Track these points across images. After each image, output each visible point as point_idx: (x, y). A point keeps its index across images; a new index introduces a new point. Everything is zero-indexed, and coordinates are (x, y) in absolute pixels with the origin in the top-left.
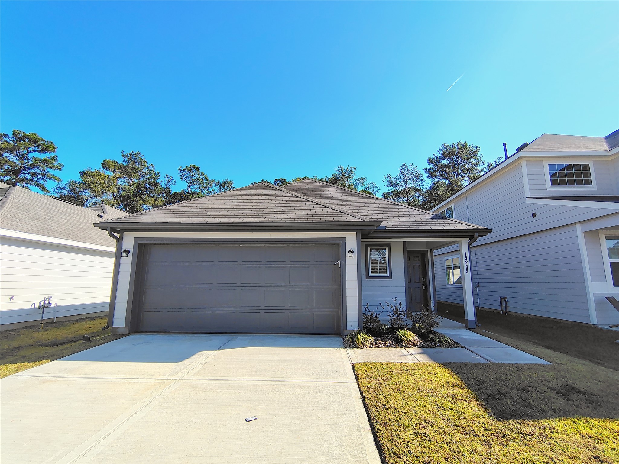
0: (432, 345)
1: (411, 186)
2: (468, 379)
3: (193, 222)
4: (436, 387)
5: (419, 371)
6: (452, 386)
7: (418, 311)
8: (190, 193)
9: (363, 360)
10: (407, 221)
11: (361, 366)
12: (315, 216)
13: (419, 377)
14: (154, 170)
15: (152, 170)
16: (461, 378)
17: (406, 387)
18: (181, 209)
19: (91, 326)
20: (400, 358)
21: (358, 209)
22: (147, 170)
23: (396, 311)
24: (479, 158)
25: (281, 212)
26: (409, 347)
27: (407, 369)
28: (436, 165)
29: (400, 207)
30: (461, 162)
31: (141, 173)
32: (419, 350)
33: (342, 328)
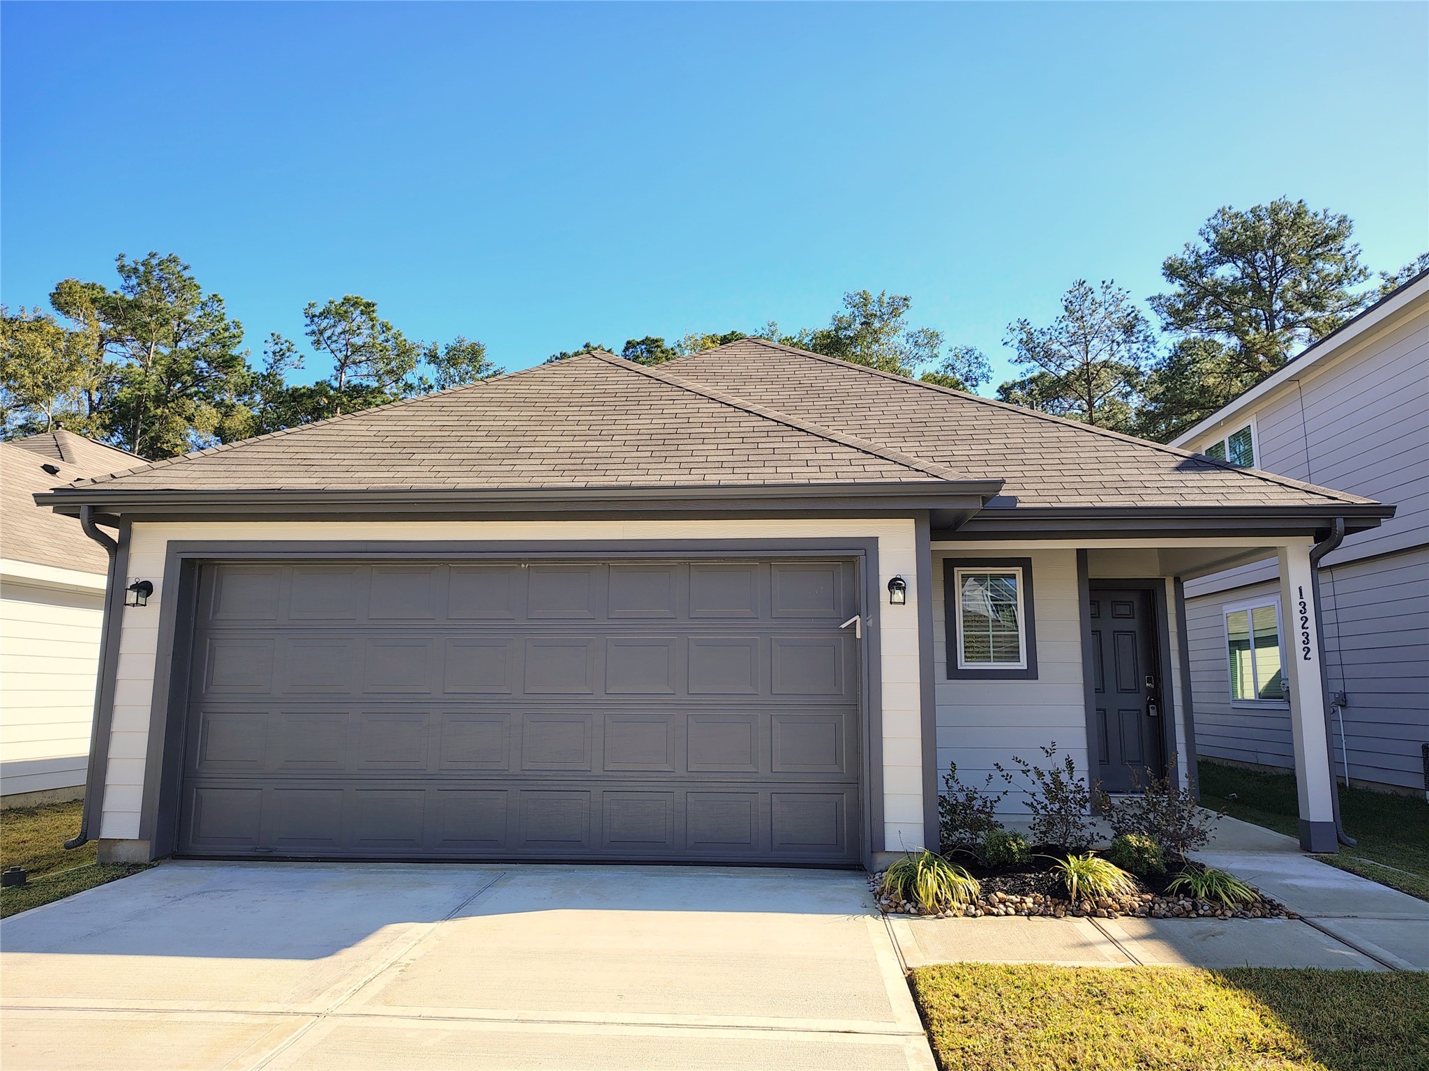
0: (1184, 908)
1: (1103, 357)
2: (1315, 1027)
3: (363, 487)
4: (1204, 1052)
5: (1142, 996)
6: (1258, 1052)
7: (1132, 792)
8: (345, 391)
9: (946, 958)
10: (1091, 479)
11: (940, 980)
12: (772, 464)
13: (1142, 1019)
14: (224, 314)
15: (217, 313)
16: (1293, 1025)
17: (1098, 1052)
18: (320, 444)
19: (25, 836)
20: (1073, 952)
21: (920, 439)
22: (200, 313)
23: (1055, 790)
24: (1349, 256)
25: (658, 454)
26: (1105, 917)
27: (1101, 991)
28: (1193, 284)
29: (1067, 433)
30: (1284, 271)
31: (179, 325)
32: (1138, 926)
33: (868, 845)
